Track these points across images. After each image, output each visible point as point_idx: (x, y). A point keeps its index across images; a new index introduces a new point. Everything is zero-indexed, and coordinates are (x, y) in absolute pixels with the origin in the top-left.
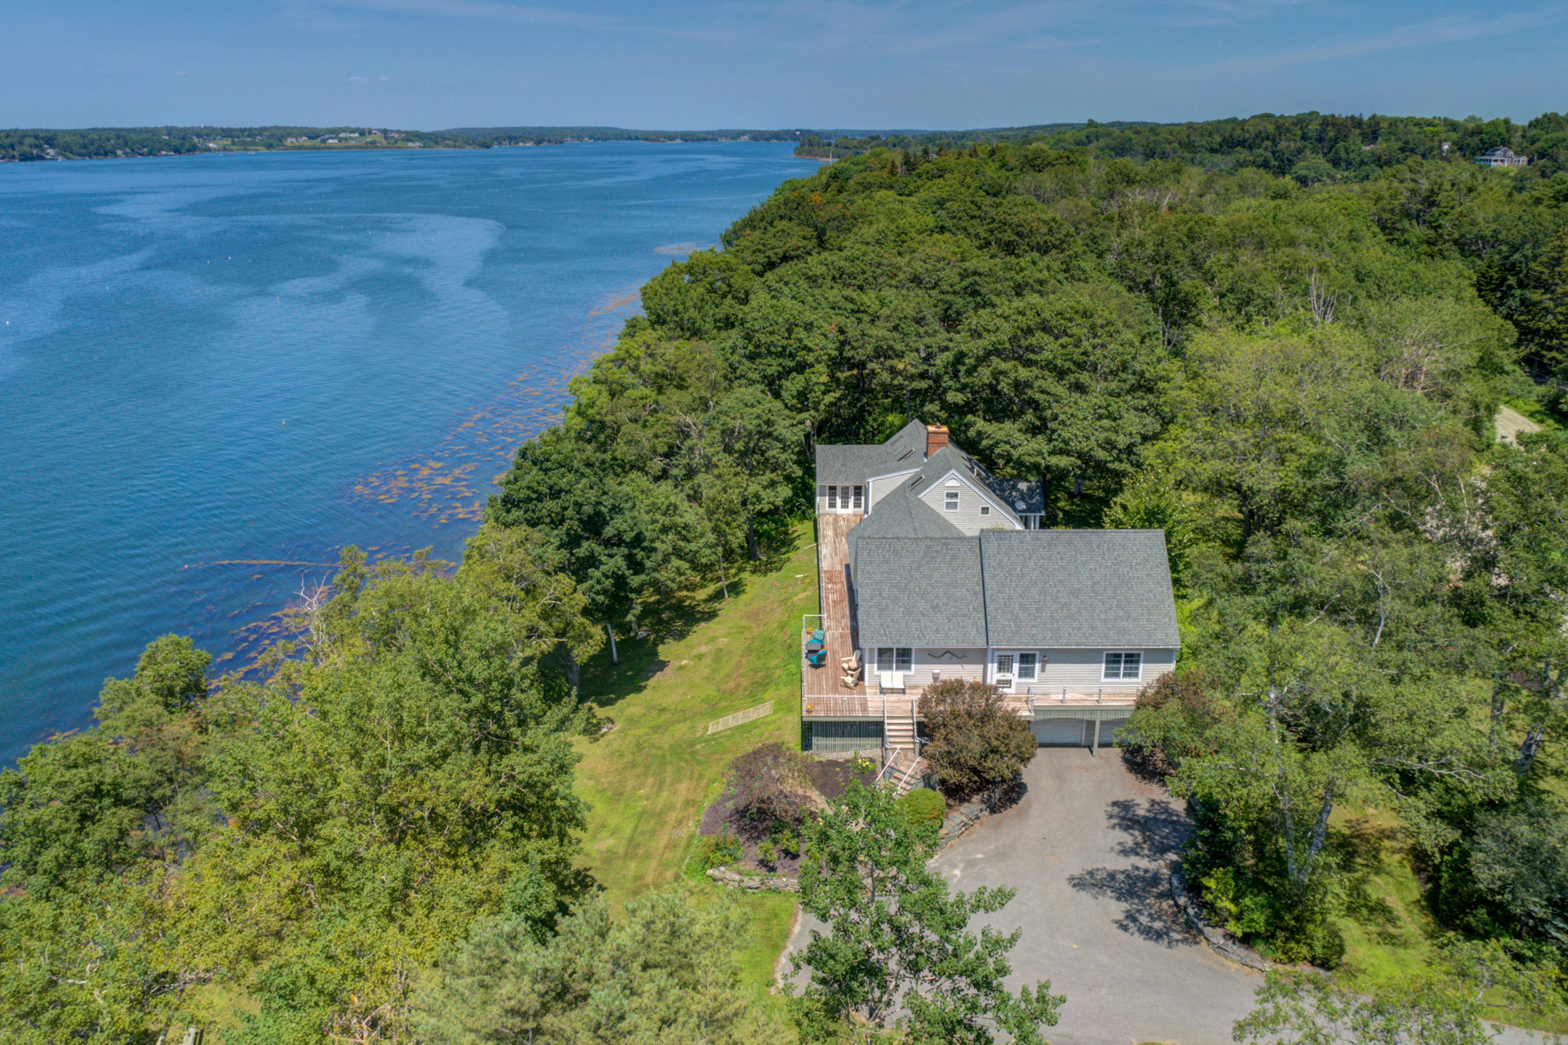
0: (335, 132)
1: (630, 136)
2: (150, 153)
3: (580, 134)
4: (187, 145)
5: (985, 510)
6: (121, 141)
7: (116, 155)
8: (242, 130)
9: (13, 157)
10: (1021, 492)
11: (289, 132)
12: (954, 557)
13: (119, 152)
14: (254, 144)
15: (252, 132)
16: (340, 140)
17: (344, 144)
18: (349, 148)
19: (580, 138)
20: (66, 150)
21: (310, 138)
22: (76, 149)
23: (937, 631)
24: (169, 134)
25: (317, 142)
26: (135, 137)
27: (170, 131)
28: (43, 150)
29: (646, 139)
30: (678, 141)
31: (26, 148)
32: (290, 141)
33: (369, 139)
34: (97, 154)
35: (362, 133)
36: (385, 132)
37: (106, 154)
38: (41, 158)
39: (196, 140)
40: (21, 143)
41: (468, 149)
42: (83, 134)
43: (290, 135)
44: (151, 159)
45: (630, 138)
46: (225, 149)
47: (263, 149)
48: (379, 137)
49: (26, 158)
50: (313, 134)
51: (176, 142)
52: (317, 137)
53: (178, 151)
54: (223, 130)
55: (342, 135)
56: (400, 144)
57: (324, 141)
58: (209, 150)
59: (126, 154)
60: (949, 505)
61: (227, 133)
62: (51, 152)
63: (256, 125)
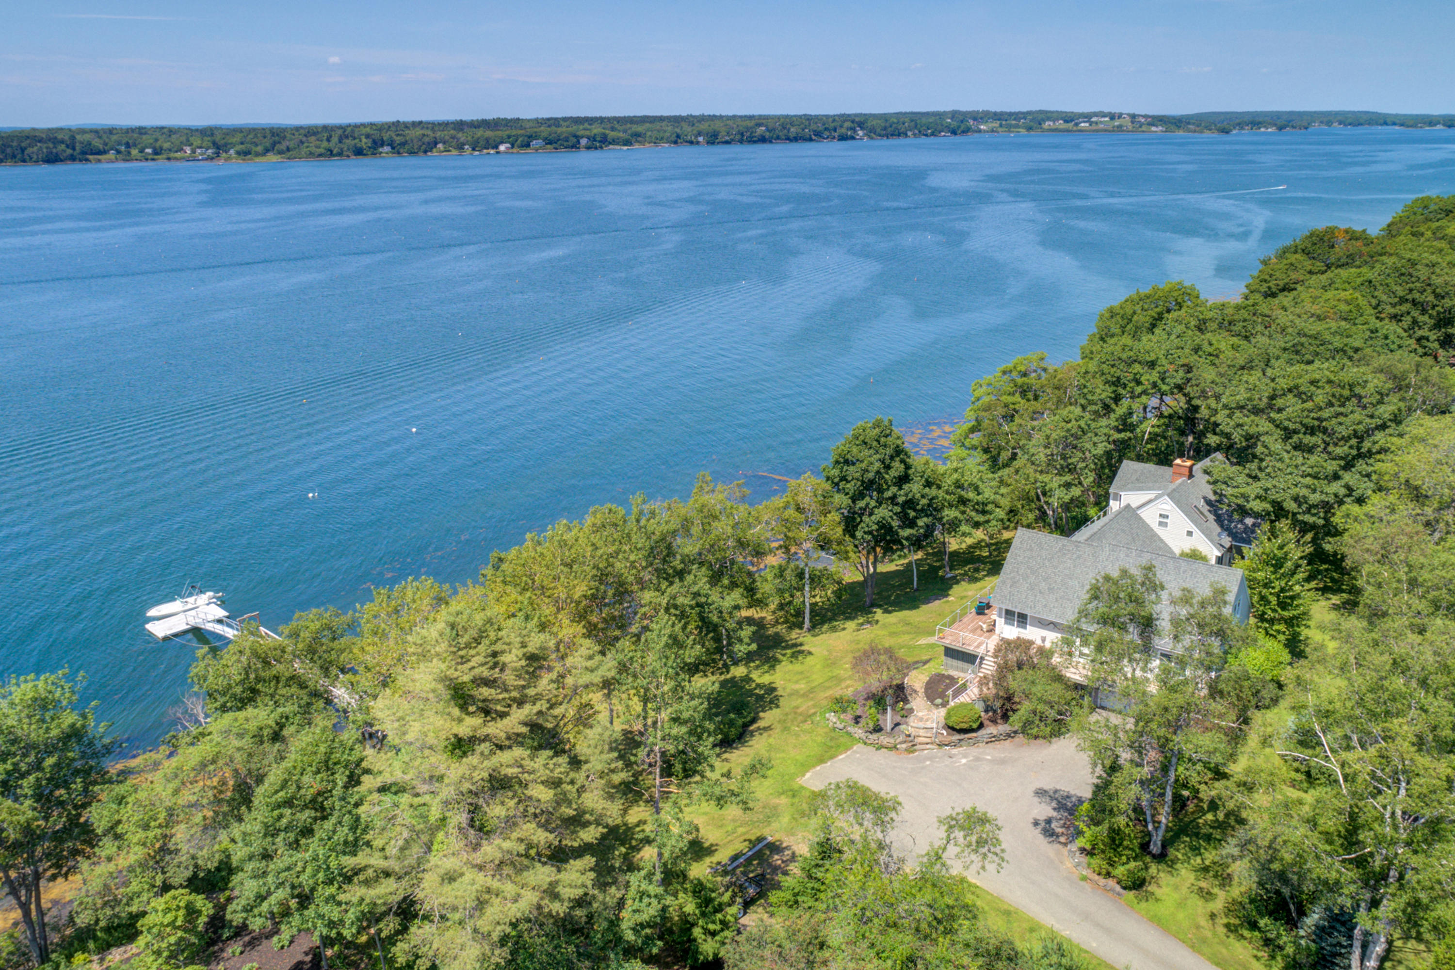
0: (1087, 117)
1: (1384, 120)
2: (933, 134)
3: (1328, 118)
4: (963, 127)
5: (1190, 533)
6: (913, 124)
7: (906, 136)
8: (1010, 114)
9: (834, 138)
10: (1246, 526)
11: (1048, 115)
12: (1079, 557)
13: (909, 133)
14: (1017, 126)
15: (1017, 116)
16: (1091, 123)
17: (1094, 127)
18: (1097, 131)
19: (1329, 123)
20: (872, 133)
21: (1066, 121)
22: (878, 130)
23: (1045, 606)
24: (952, 118)
25: (1070, 125)
26: (924, 120)
27: (954, 114)
28: (855, 131)
29: (1402, 125)
30: (1439, 127)
31: (843, 131)
32: (1048, 124)
33: (1116, 123)
34: (892, 135)
35: (1112, 117)
36: (1133, 117)
37: (899, 135)
38: (853, 138)
39: (971, 122)
40: (841, 127)
41: (1207, 134)
42: (884, 117)
43: (1049, 119)
44: (932, 139)
45: (1385, 123)
46: (993, 131)
47: (1023, 131)
48: (1126, 122)
49: (843, 138)
50: (1069, 118)
51: (954, 124)
52: (1072, 120)
53: (954, 132)
54: (995, 114)
55: (1094, 119)
56: (1144, 128)
57: (1077, 124)
58: (980, 131)
59: (914, 135)
60: (1161, 524)
61: (998, 116)
62: (860, 133)
63: (1024, 110)
